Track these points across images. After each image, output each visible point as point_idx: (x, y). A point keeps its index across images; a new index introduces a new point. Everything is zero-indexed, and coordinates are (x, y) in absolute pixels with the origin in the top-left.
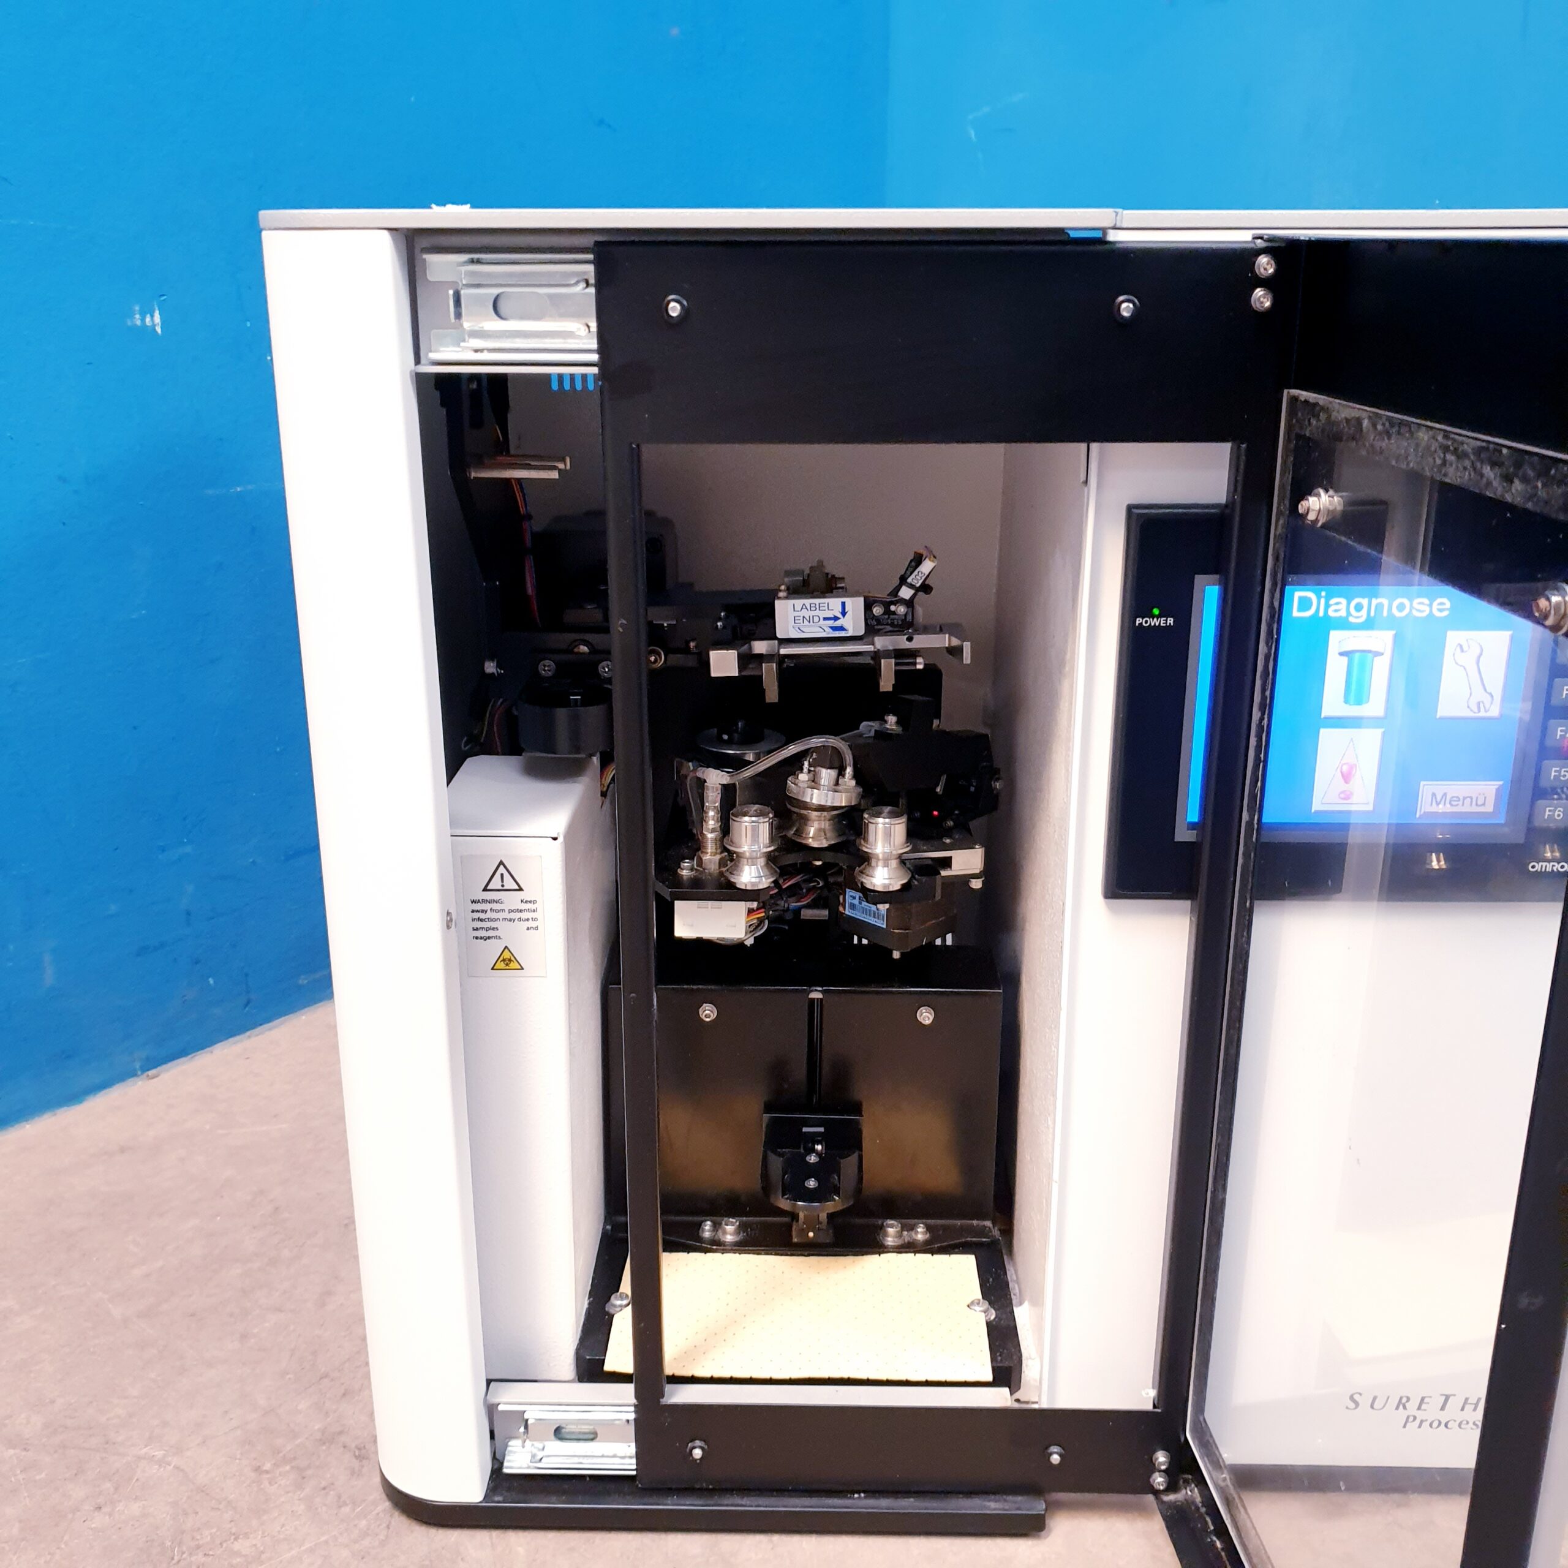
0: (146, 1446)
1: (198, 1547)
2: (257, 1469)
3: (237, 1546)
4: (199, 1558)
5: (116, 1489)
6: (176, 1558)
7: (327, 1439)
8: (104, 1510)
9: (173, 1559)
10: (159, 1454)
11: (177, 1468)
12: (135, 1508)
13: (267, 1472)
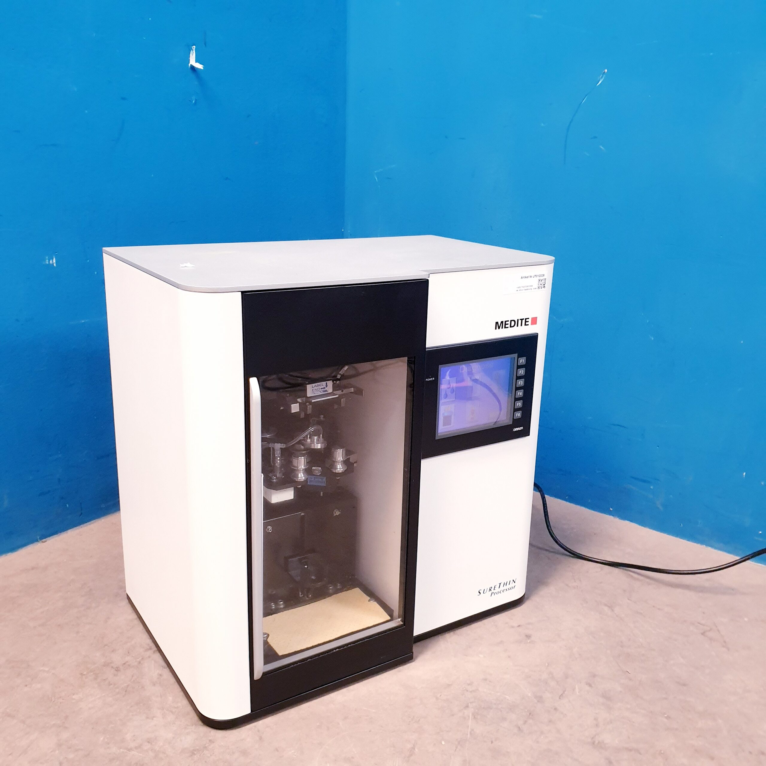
0: (42, 667)
1: (60, 697)
2: (82, 674)
3: (74, 697)
4: (61, 700)
5: (32, 680)
6: (53, 700)
7: (106, 665)
8: (28, 686)
9: (52, 700)
10: (47, 669)
11: (53, 674)
12: (39, 686)
13: (84, 675)
